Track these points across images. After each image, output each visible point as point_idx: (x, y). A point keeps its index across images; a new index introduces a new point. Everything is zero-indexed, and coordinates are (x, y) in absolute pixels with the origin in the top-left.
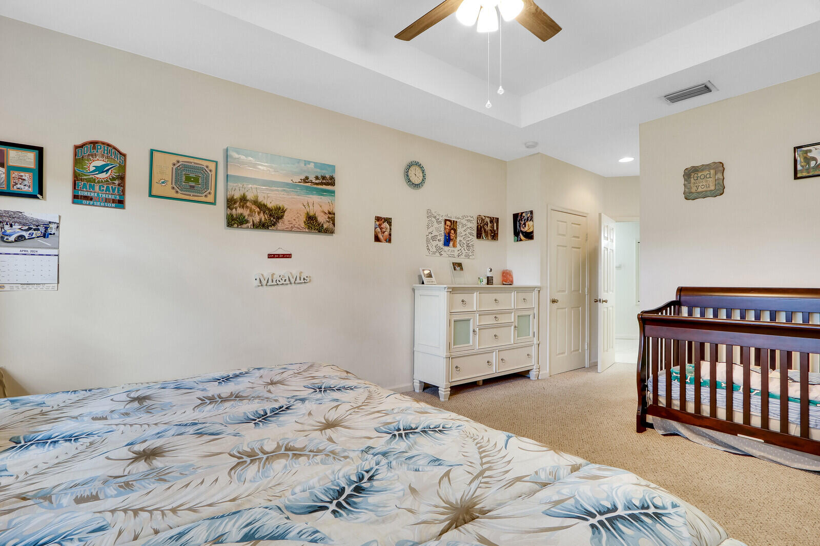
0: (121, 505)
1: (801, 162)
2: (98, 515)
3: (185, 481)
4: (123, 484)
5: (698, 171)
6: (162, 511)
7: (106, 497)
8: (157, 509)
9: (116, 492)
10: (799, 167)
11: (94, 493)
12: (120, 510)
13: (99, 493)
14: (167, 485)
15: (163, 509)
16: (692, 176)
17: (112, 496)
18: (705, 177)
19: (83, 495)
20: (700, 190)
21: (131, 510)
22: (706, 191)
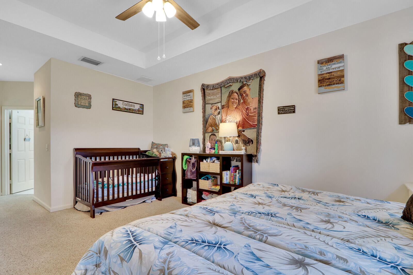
0: (328, 247)
1: (114, 105)
2: (338, 248)
3: (298, 242)
4: (323, 256)
5: (81, 95)
6: (315, 237)
7: (333, 254)
8: (317, 239)
9: (328, 253)
10: (114, 106)
11: (338, 259)
12: (329, 245)
13: (336, 258)
14: (305, 244)
15: (314, 238)
16: (79, 97)
17: (331, 253)
18: (84, 99)
19: (343, 261)
20: (82, 104)
21: (325, 243)
22: (85, 105)
